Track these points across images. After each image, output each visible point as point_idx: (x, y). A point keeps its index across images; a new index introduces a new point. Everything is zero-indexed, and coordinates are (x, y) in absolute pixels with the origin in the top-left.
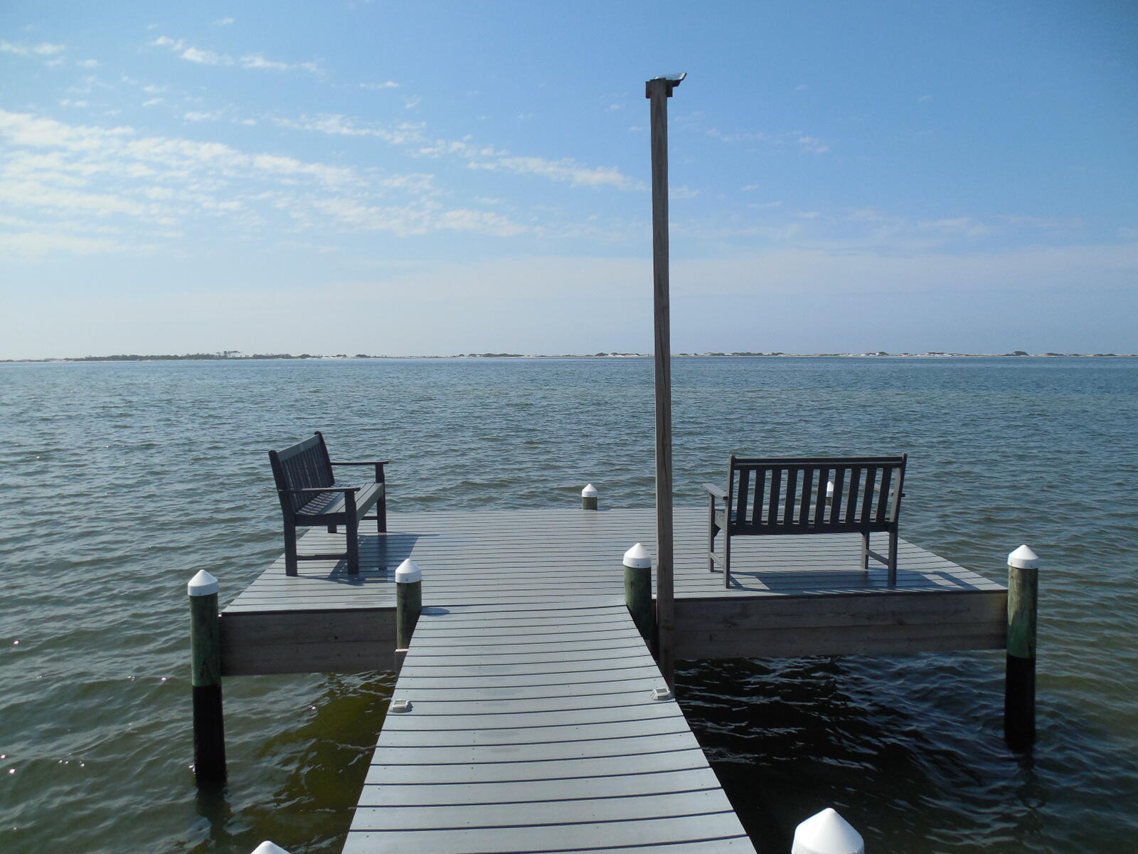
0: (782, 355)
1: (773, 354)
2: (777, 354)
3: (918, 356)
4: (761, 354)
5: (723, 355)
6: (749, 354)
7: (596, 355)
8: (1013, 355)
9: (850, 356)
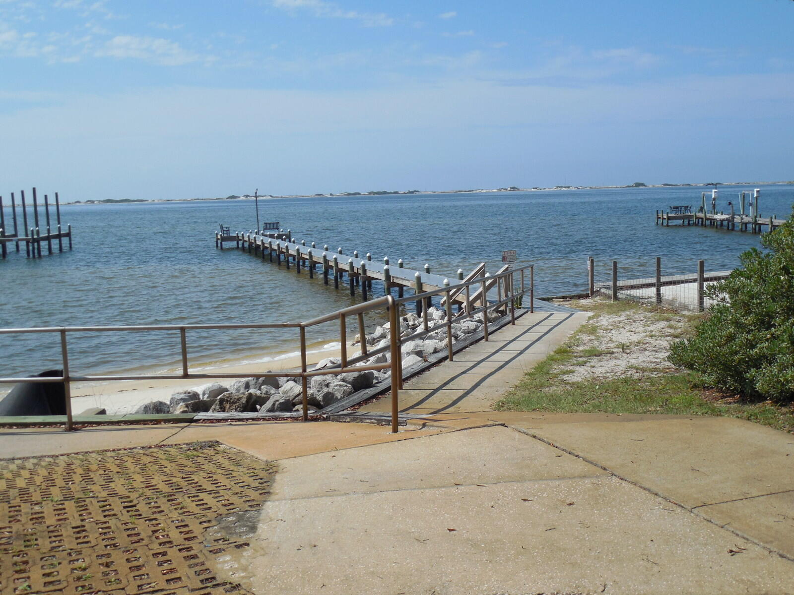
0: (418, 193)
1: (409, 192)
2: (412, 192)
3: (547, 189)
4: (396, 193)
5: (359, 194)
6: (385, 193)
7: (227, 198)
8: (632, 186)
9: (484, 191)
